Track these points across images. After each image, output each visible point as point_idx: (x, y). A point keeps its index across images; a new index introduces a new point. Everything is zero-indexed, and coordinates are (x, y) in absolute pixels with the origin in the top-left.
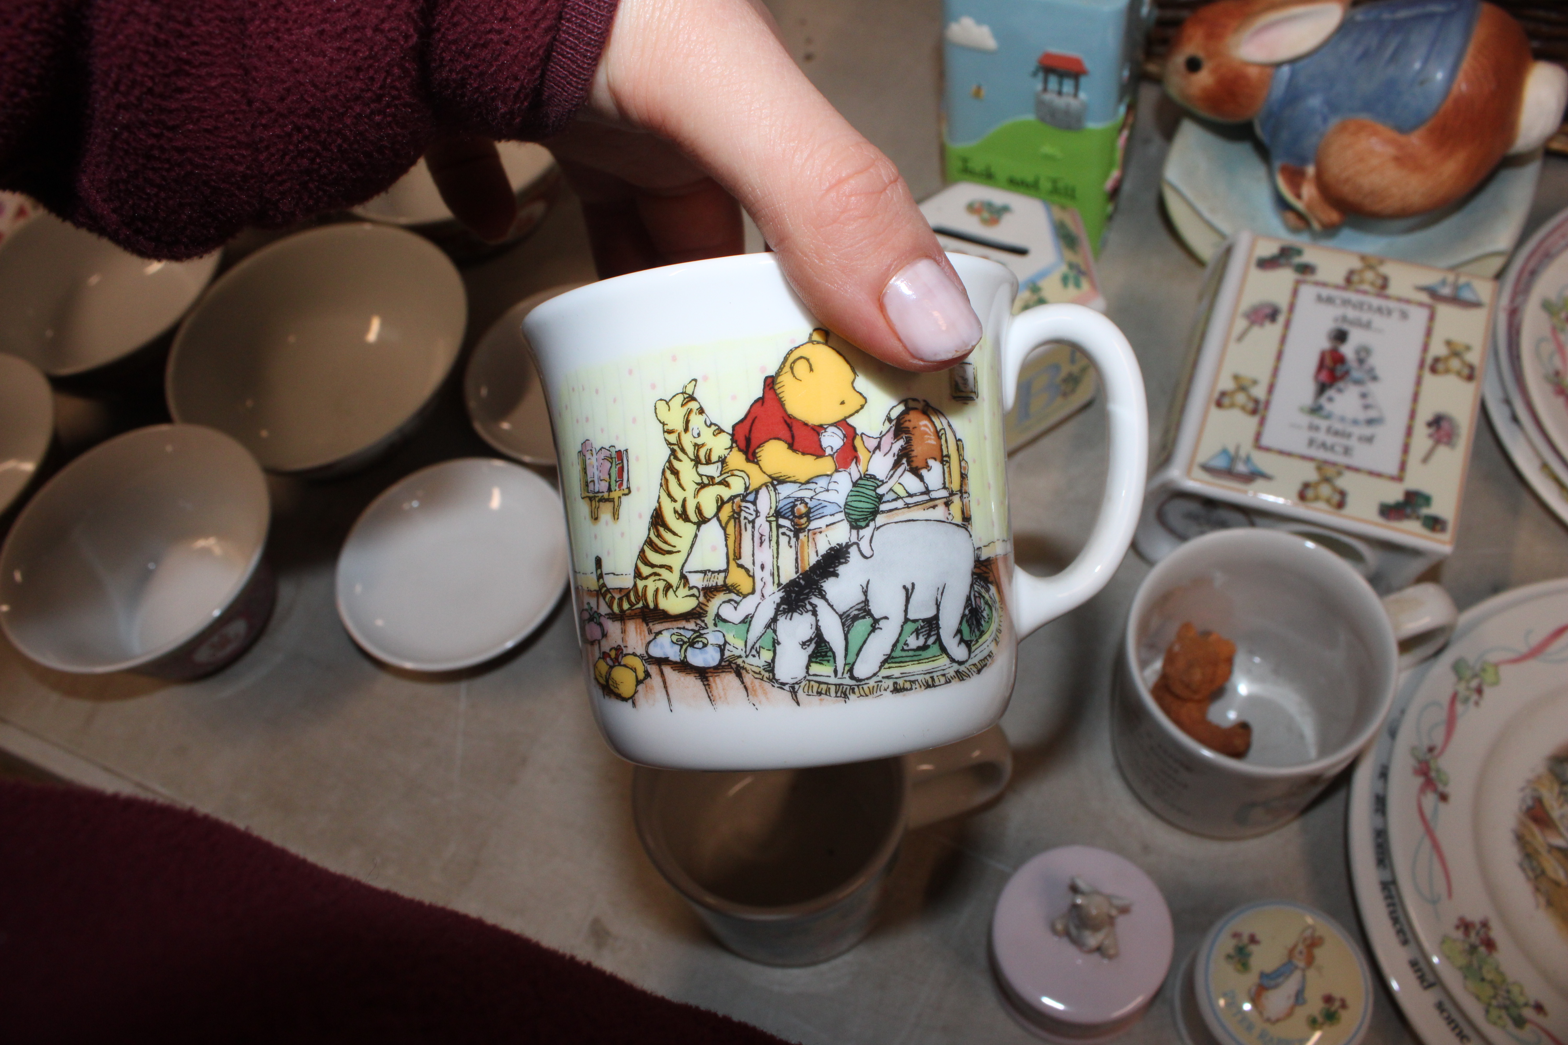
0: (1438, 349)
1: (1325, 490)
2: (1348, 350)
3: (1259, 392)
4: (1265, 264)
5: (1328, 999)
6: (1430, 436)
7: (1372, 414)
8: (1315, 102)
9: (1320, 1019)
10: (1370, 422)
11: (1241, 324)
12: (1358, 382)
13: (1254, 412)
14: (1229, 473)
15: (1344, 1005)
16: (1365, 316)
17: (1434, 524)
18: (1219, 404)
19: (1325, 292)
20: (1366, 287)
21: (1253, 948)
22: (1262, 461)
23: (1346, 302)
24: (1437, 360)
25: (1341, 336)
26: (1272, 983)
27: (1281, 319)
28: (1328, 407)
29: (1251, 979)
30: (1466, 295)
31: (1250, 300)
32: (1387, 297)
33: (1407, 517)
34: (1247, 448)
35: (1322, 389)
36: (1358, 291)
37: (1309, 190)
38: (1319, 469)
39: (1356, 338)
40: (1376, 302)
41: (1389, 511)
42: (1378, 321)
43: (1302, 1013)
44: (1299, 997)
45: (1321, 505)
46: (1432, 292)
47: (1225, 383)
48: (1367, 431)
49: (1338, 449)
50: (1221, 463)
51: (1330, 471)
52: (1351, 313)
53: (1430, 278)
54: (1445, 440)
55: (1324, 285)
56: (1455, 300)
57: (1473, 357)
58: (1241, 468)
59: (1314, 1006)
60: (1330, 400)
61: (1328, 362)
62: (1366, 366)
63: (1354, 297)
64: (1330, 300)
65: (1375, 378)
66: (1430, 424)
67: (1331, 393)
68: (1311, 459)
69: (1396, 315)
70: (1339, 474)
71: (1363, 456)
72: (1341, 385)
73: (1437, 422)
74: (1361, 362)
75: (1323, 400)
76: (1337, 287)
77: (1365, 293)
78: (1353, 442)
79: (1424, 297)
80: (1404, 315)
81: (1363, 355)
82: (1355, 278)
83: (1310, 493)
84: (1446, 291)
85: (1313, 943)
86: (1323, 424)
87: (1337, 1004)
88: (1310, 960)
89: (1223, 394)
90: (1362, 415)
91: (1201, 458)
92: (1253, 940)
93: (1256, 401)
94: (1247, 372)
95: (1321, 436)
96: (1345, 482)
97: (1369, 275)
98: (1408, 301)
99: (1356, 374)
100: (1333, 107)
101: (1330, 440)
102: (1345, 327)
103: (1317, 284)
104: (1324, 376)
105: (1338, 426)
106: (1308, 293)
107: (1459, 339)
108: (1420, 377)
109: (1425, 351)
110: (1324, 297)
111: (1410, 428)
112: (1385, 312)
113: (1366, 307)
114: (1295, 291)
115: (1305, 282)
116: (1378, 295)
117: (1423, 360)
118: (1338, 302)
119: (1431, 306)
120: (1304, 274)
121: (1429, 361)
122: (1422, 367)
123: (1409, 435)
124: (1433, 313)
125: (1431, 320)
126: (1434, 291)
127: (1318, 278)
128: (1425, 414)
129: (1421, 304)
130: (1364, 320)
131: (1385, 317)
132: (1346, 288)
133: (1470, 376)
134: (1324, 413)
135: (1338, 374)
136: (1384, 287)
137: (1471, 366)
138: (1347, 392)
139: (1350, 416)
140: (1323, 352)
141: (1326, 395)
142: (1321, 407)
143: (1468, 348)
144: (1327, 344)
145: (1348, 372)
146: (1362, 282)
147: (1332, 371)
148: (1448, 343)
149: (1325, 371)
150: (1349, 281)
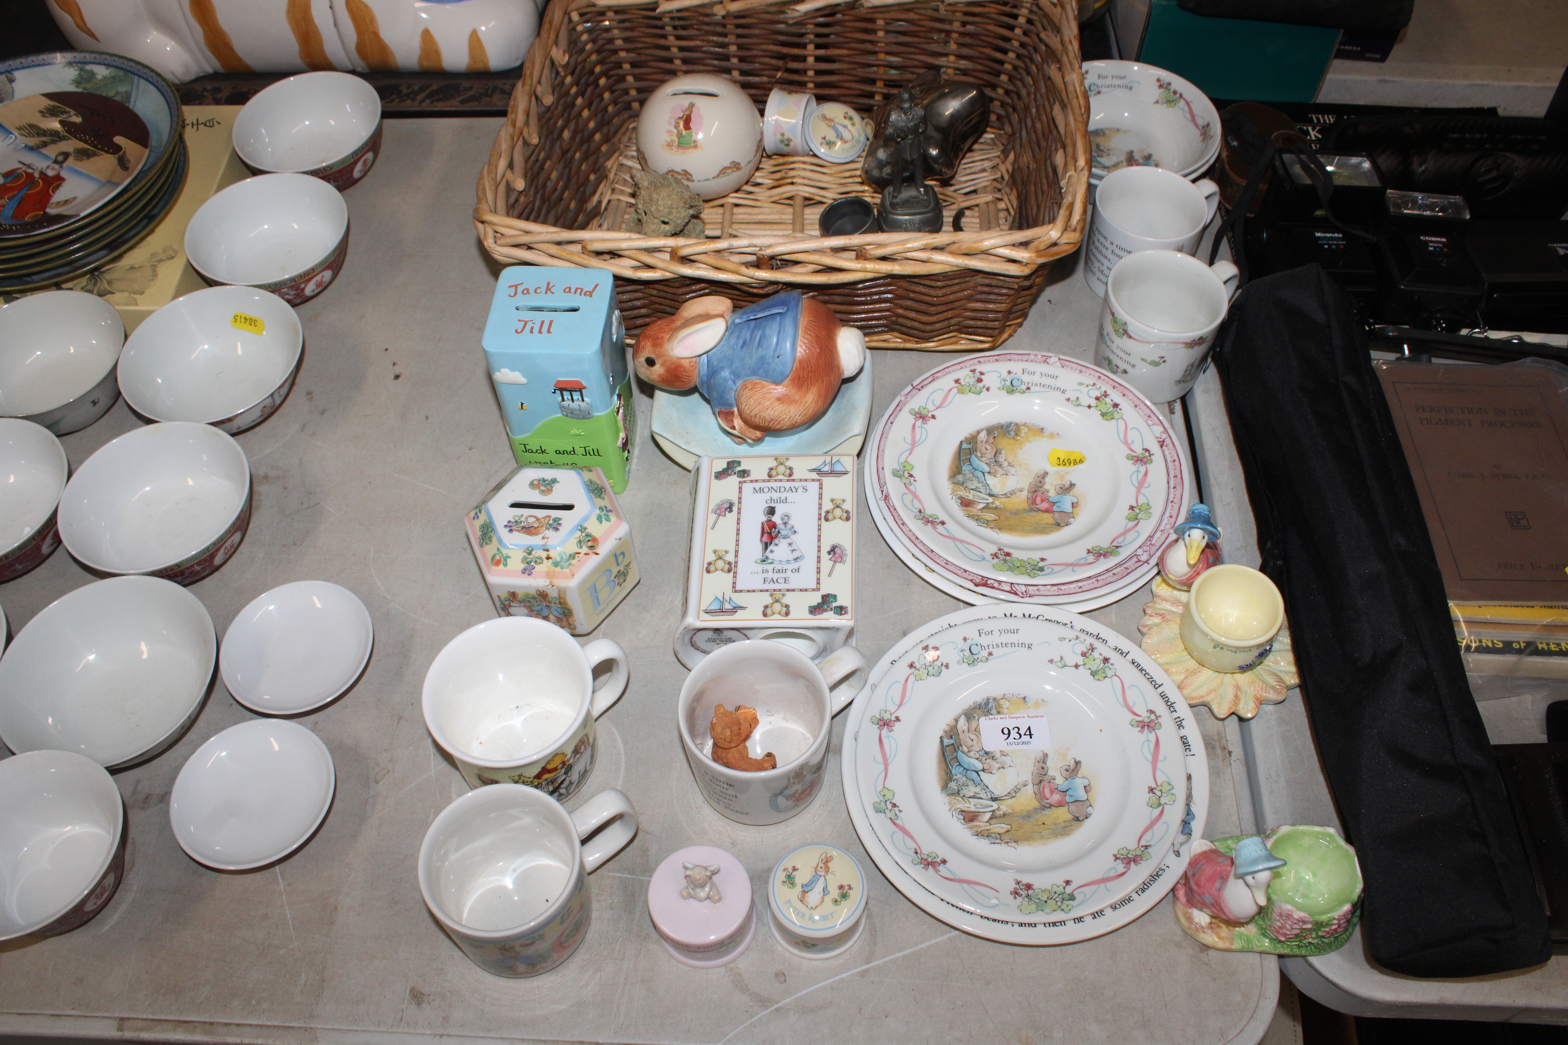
0: (827, 506)
1: (777, 607)
2: (776, 519)
3: (730, 557)
4: (720, 475)
5: (841, 887)
6: (830, 559)
7: (797, 554)
8: (726, 374)
9: (839, 899)
10: (796, 559)
11: (713, 517)
12: (785, 537)
13: (729, 571)
14: (722, 611)
15: (850, 888)
16: (783, 496)
17: (841, 610)
18: (708, 571)
19: (757, 486)
20: (780, 477)
21: (794, 873)
22: (739, 599)
23: (771, 489)
24: (828, 512)
25: (771, 511)
26: (809, 888)
27: (735, 509)
28: (771, 556)
29: (798, 890)
30: (838, 468)
31: (715, 501)
32: (793, 480)
33: (826, 611)
34: (729, 593)
35: (766, 546)
36: (776, 481)
37: (738, 422)
38: (771, 595)
39: (780, 510)
40: (788, 485)
41: (815, 610)
42: (791, 496)
43: (828, 899)
44: (825, 891)
45: (777, 616)
46: (818, 471)
47: (711, 557)
48: (795, 565)
49: (780, 580)
50: (715, 606)
51: (778, 595)
52: (775, 496)
53: (816, 462)
54: (839, 560)
55: (756, 481)
56: (832, 473)
57: (847, 506)
58: (727, 606)
59: (835, 893)
60: (772, 551)
61: (767, 529)
62: (789, 526)
63: (774, 485)
64: (761, 490)
65: (795, 532)
66: (829, 553)
67: (771, 548)
68: (767, 591)
69: (800, 490)
70: (784, 595)
71: (796, 581)
72: (776, 541)
73: (833, 550)
74: (785, 524)
75: (768, 553)
76: (764, 481)
77: (781, 480)
78: (789, 574)
79: (814, 475)
80: (805, 489)
81: (786, 519)
82: (774, 473)
83: (769, 611)
84: (827, 469)
85: (827, 861)
86: (770, 567)
87: (846, 888)
88: (827, 870)
89: (710, 564)
90: (791, 557)
91: (704, 607)
92: (794, 869)
93: (730, 563)
94: (721, 547)
95: (770, 575)
96: (788, 599)
97: (781, 469)
98: (806, 480)
99: (784, 532)
100: (736, 375)
101: (775, 576)
102: (773, 505)
103: (752, 481)
104: (765, 539)
105: (779, 567)
106: (748, 488)
107: (838, 496)
108: (820, 525)
109: (820, 508)
110: (757, 489)
111: (819, 557)
112: (794, 490)
113: (782, 489)
114: (740, 488)
115: (745, 482)
116: (788, 480)
117: (820, 515)
118: (766, 490)
119: (819, 480)
120: (744, 477)
121: (823, 514)
122: (820, 519)
123: (819, 562)
124: (821, 484)
125: (821, 488)
126: (820, 470)
127: (752, 477)
128: (826, 547)
129: (813, 480)
130: (783, 498)
131: (794, 493)
132: (769, 481)
133: (848, 519)
134: (769, 561)
135: (773, 535)
136: (791, 475)
137: (847, 512)
138: (780, 545)
139: (785, 559)
140: (763, 524)
141: (769, 550)
142: (767, 558)
143: (844, 501)
144: (764, 519)
145: (779, 532)
146: (778, 474)
147: (770, 534)
148: (832, 500)
149: (766, 535)
150: (770, 476)
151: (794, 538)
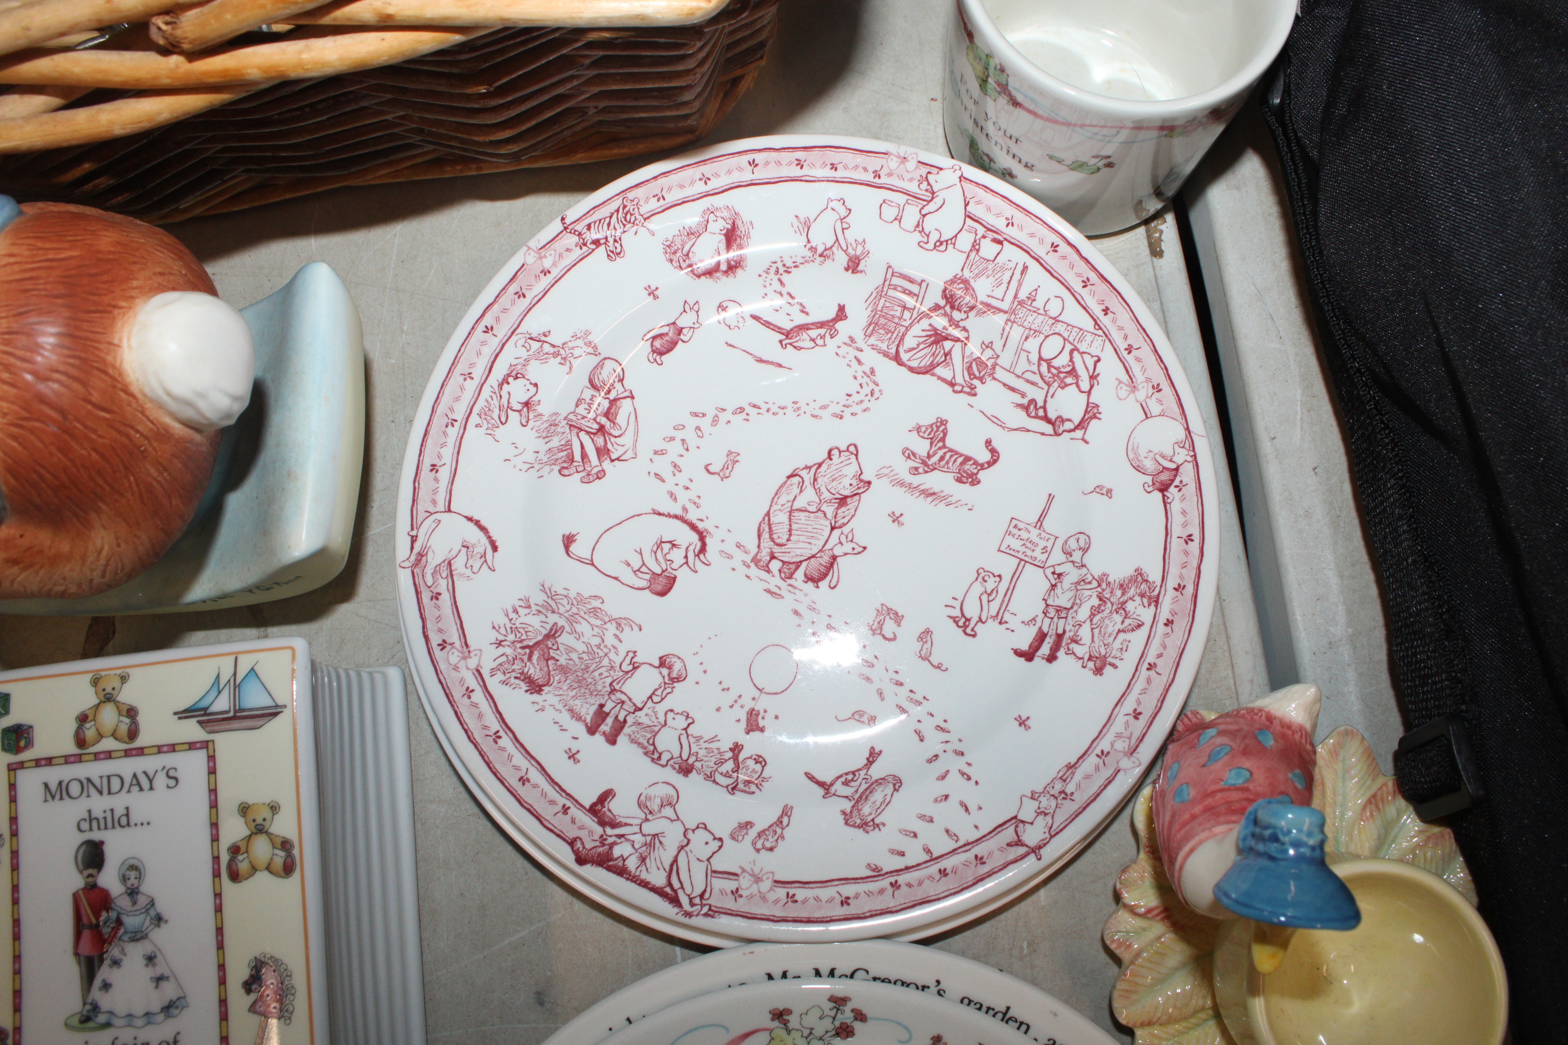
0: (232, 828)
2: (109, 878)
7: (169, 991)
10: (169, 1009)
12: (138, 936)
16: (119, 803)
19: (54, 775)
20: (108, 744)
23: (86, 785)
24: (235, 850)
25: (94, 855)
28: (106, 1001)
30: (254, 699)
32: (141, 752)
35: (89, 971)
36: (97, 756)
40: (127, 767)
42: (138, 803)
46: (202, 715)
48: (168, 1030)
52: (99, 804)
53: (193, 686)
55: (49, 761)
56: (240, 717)
57: (285, 824)
60: (106, 986)
61: (87, 912)
62: (142, 901)
63: (94, 770)
64: (64, 789)
65: (159, 920)
67: (104, 973)
69: (161, 781)
72: (114, 952)
74: (133, 893)
75: (96, 993)
76: (68, 760)
77: (109, 755)
79: (192, 730)
80: (173, 777)
81: (133, 881)
84: (222, 704)
86: (103, 1040)
90: (156, 1000)
98: (172, 748)
99: (131, 922)
102: (96, 836)
103: (38, 763)
104: (86, 948)
105: (125, 1036)
106: (29, 785)
107: (257, 796)
108: (218, 895)
109: (215, 839)
110: (53, 786)
111: (223, 1002)
112: (145, 783)
113: (116, 784)
114: (12, 787)
115: (21, 765)
116: (128, 753)
117: (216, 859)
118: (75, 788)
119: (205, 745)
120: (18, 750)
121: (225, 858)
122: (216, 874)
123: (224, 1017)
124: (212, 758)
125: (212, 771)
126: (205, 711)
127: (38, 751)
128: (238, 973)
129: (192, 746)
130: (120, 811)
131: (147, 794)
132: (78, 759)
133: (288, 869)
134: (102, 1018)
135: (106, 930)
136: (133, 734)
137: (286, 845)
138: (126, 962)
139: (139, 1011)
140: (76, 897)
141: (97, 982)
142: (95, 1008)
143: (274, 808)
144: (77, 881)
145: (119, 922)
146: (100, 736)
147: (96, 928)
148: (244, 810)
149: (86, 934)
150: (81, 742)
151: (159, 936)
